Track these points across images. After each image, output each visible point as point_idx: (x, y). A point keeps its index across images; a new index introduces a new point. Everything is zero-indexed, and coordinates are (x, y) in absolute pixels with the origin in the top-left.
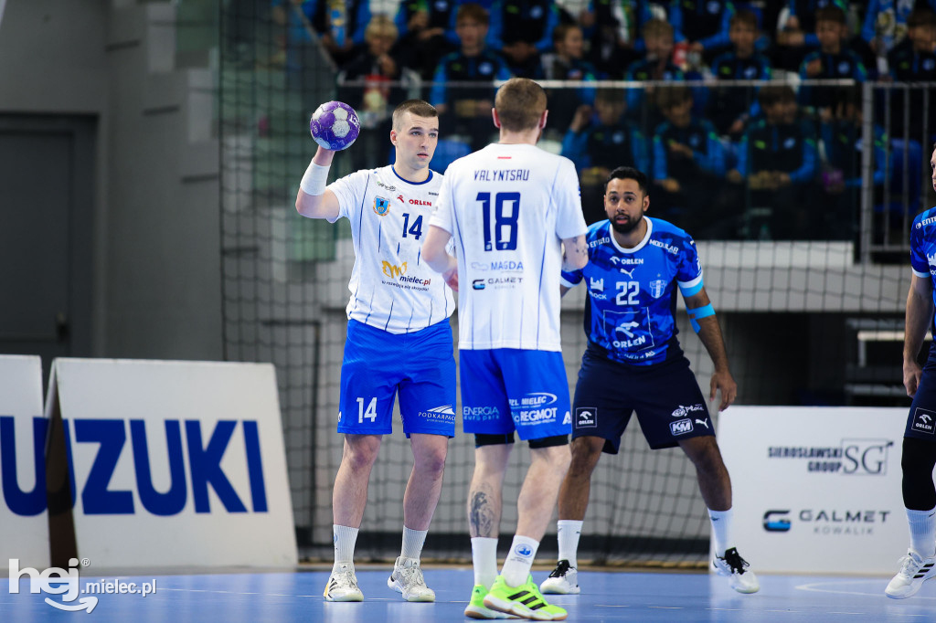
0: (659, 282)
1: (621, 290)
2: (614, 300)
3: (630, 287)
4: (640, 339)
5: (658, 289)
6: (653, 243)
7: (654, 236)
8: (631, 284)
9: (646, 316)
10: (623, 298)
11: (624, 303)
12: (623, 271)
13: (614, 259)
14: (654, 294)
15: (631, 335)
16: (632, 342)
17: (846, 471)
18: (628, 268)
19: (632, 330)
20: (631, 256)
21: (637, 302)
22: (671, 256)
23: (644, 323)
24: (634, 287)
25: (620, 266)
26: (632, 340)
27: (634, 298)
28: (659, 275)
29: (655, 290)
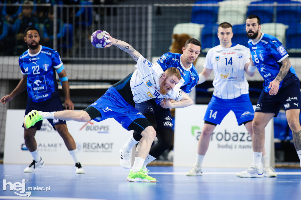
0: (46, 64)
1: (34, 69)
2: (32, 73)
3: (36, 68)
4: (42, 87)
5: (46, 67)
6: (42, 52)
7: (43, 50)
8: (37, 67)
9: (44, 79)
10: (35, 72)
11: (36, 73)
12: (33, 62)
13: (30, 60)
14: (45, 69)
15: (38, 85)
16: (39, 88)
17: (48, 131)
18: (35, 61)
19: (39, 83)
20: (35, 57)
21: (39, 73)
22: (49, 56)
23: (43, 82)
24: (37, 68)
25: (32, 61)
26: (39, 87)
27: (38, 71)
28: (45, 62)
29: (45, 68)
